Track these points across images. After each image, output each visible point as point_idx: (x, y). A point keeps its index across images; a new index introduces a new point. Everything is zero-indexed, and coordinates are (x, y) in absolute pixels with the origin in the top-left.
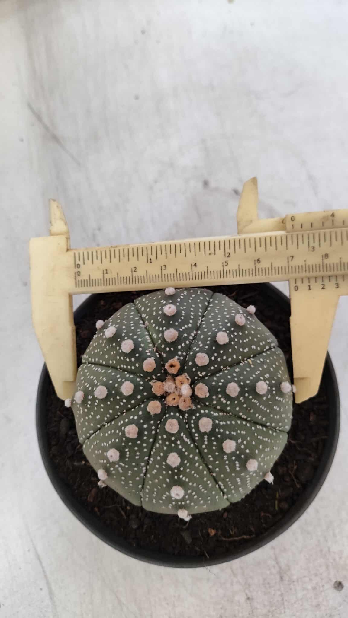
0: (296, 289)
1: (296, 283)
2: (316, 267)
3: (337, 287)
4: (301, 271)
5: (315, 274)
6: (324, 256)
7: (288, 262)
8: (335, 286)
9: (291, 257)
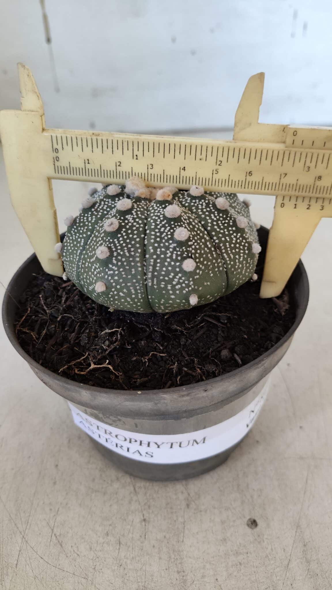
0: (282, 206)
1: (283, 200)
2: (306, 188)
3: (322, 209)
4: (291, 189)
5: (304, 194)
6: (317, 178)
7: (280, 179)
8: (321, 208)
9: (284, 174)
